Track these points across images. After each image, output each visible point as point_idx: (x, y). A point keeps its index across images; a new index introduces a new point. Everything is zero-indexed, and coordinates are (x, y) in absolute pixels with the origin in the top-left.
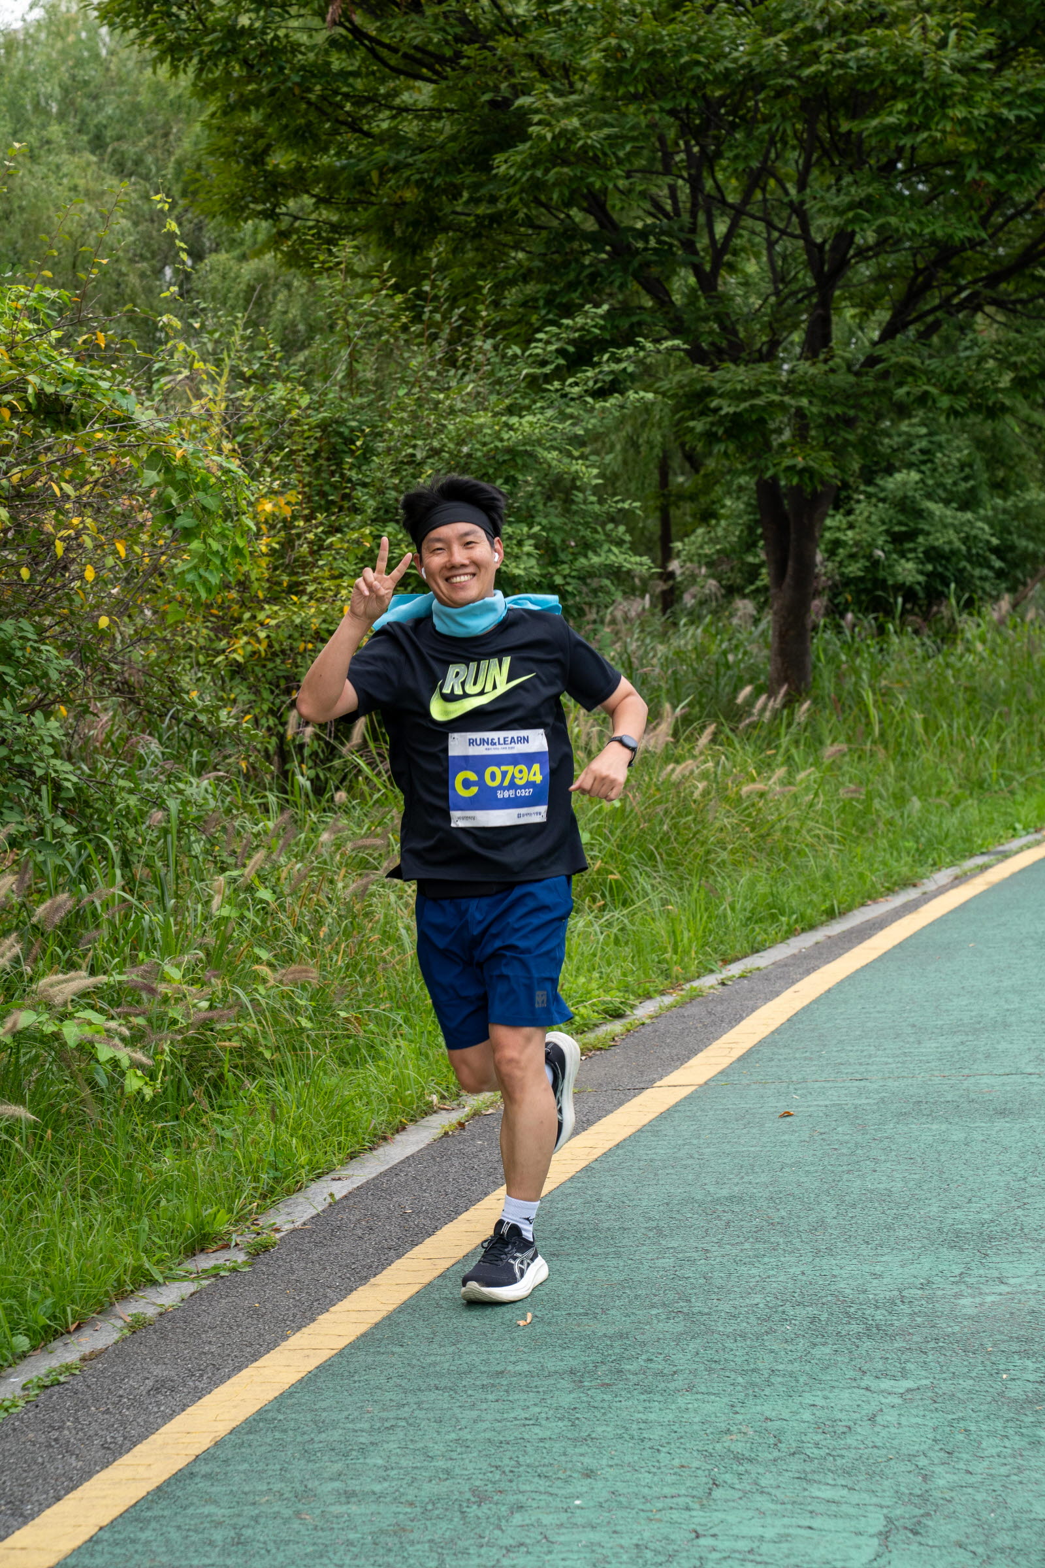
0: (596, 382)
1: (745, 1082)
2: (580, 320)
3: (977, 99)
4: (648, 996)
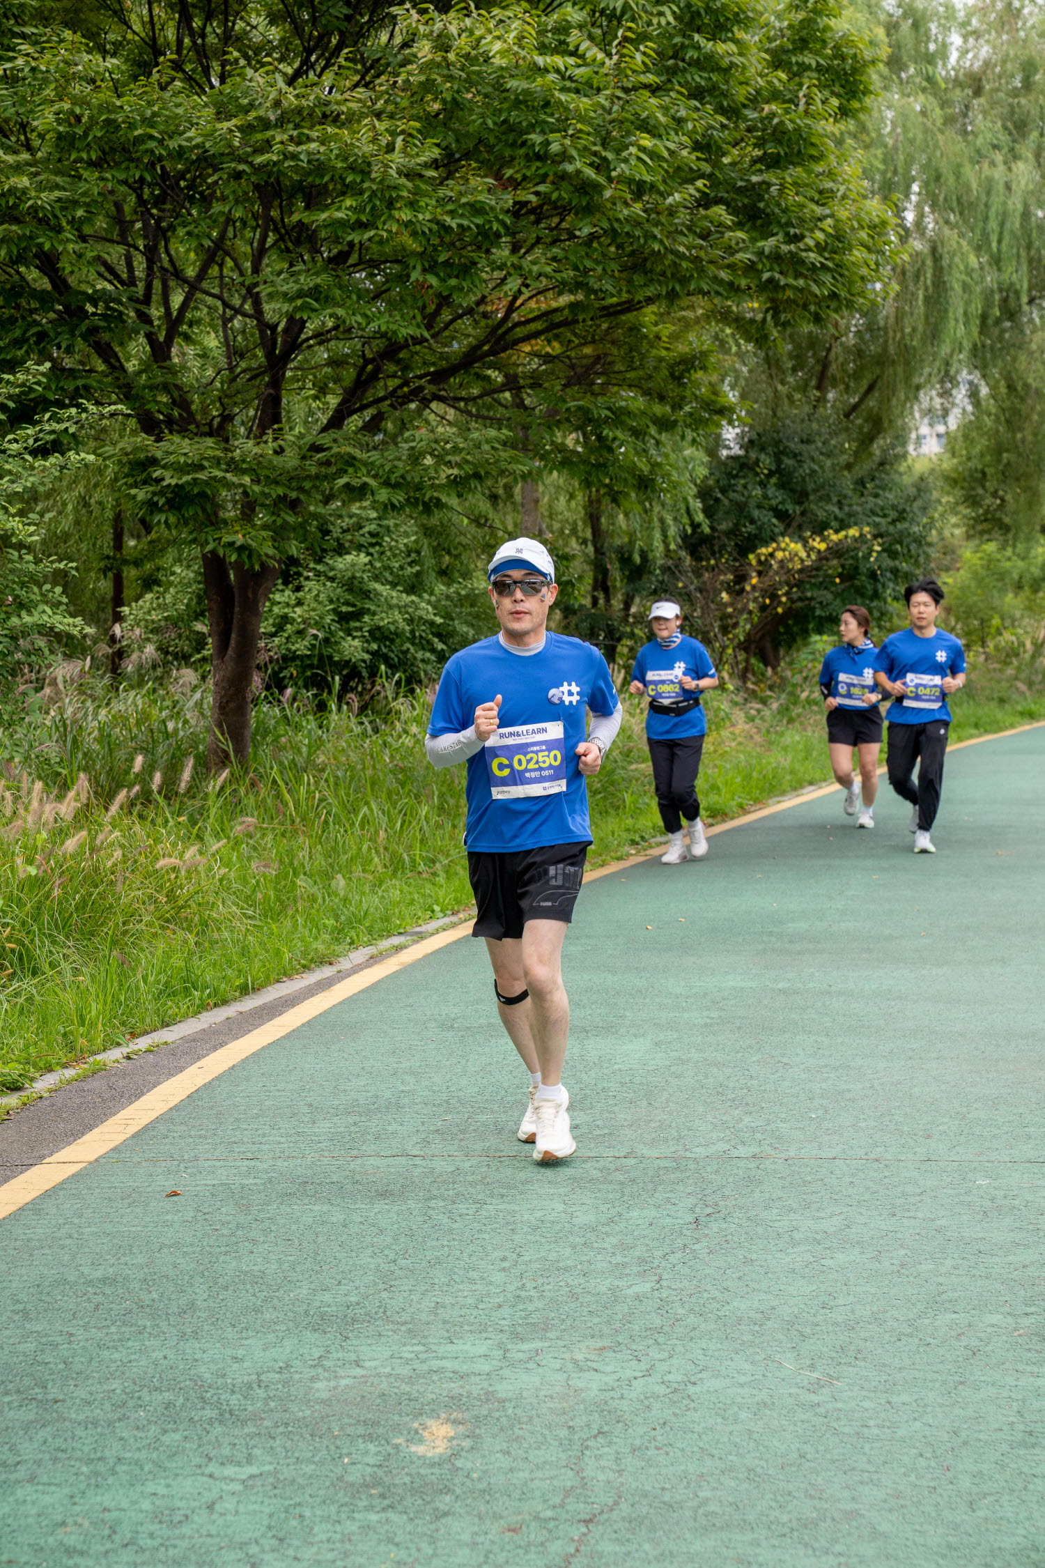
0: (36, 440)
1: (137, 1159)
2: (21, 377)
3: (422, 204)
4: (49, 1069)
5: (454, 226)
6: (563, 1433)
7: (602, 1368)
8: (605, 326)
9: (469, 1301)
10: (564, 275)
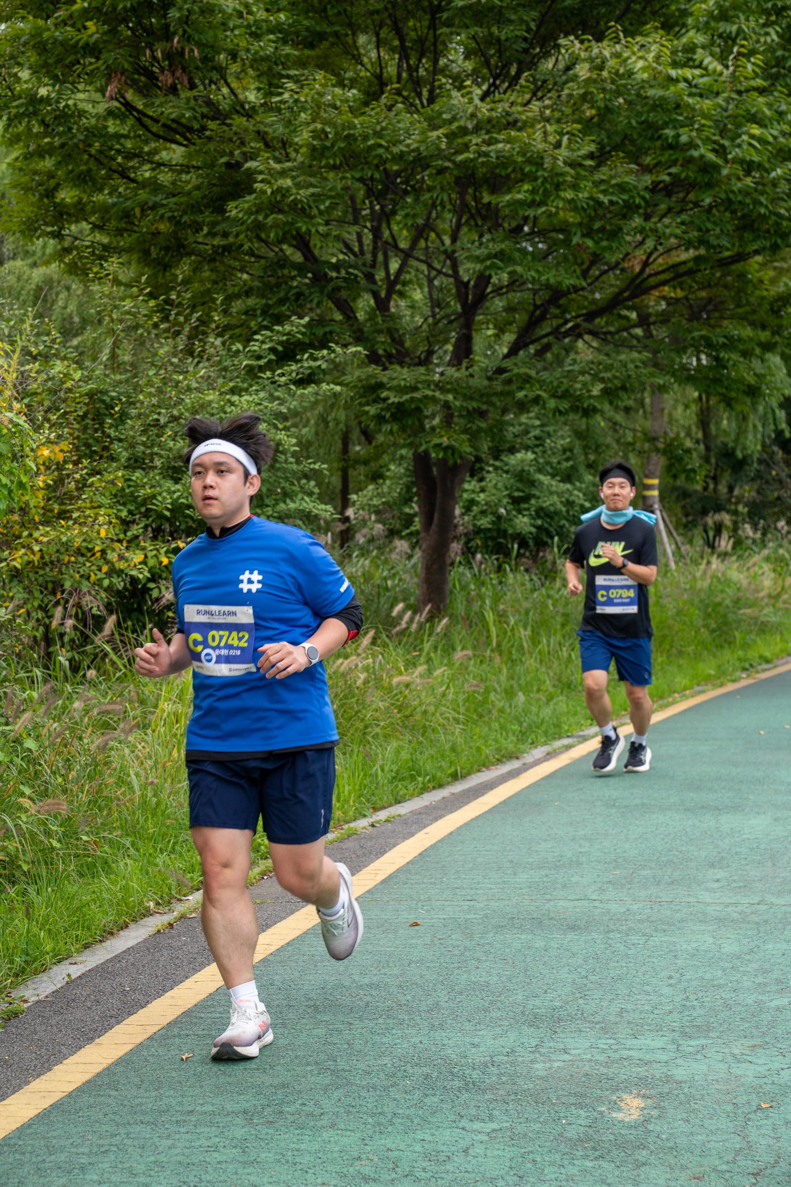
0: (297, 374)
1: (385, 899)
2: (287, 328)
3: (582, 186)
5: (606, 201)
6: (729, 1108)
7: (755, 1061)
8: (718, 274)
9: (647, 1008)
10: (690, 235)
